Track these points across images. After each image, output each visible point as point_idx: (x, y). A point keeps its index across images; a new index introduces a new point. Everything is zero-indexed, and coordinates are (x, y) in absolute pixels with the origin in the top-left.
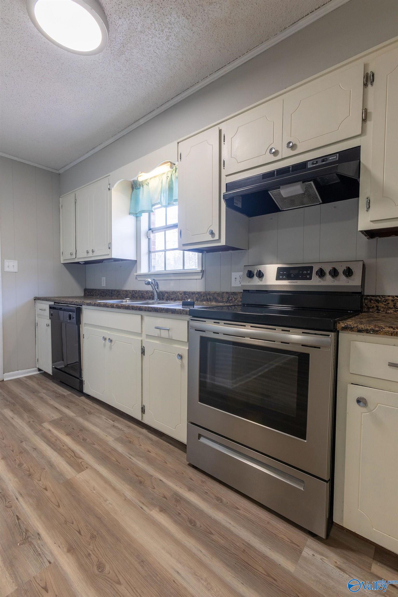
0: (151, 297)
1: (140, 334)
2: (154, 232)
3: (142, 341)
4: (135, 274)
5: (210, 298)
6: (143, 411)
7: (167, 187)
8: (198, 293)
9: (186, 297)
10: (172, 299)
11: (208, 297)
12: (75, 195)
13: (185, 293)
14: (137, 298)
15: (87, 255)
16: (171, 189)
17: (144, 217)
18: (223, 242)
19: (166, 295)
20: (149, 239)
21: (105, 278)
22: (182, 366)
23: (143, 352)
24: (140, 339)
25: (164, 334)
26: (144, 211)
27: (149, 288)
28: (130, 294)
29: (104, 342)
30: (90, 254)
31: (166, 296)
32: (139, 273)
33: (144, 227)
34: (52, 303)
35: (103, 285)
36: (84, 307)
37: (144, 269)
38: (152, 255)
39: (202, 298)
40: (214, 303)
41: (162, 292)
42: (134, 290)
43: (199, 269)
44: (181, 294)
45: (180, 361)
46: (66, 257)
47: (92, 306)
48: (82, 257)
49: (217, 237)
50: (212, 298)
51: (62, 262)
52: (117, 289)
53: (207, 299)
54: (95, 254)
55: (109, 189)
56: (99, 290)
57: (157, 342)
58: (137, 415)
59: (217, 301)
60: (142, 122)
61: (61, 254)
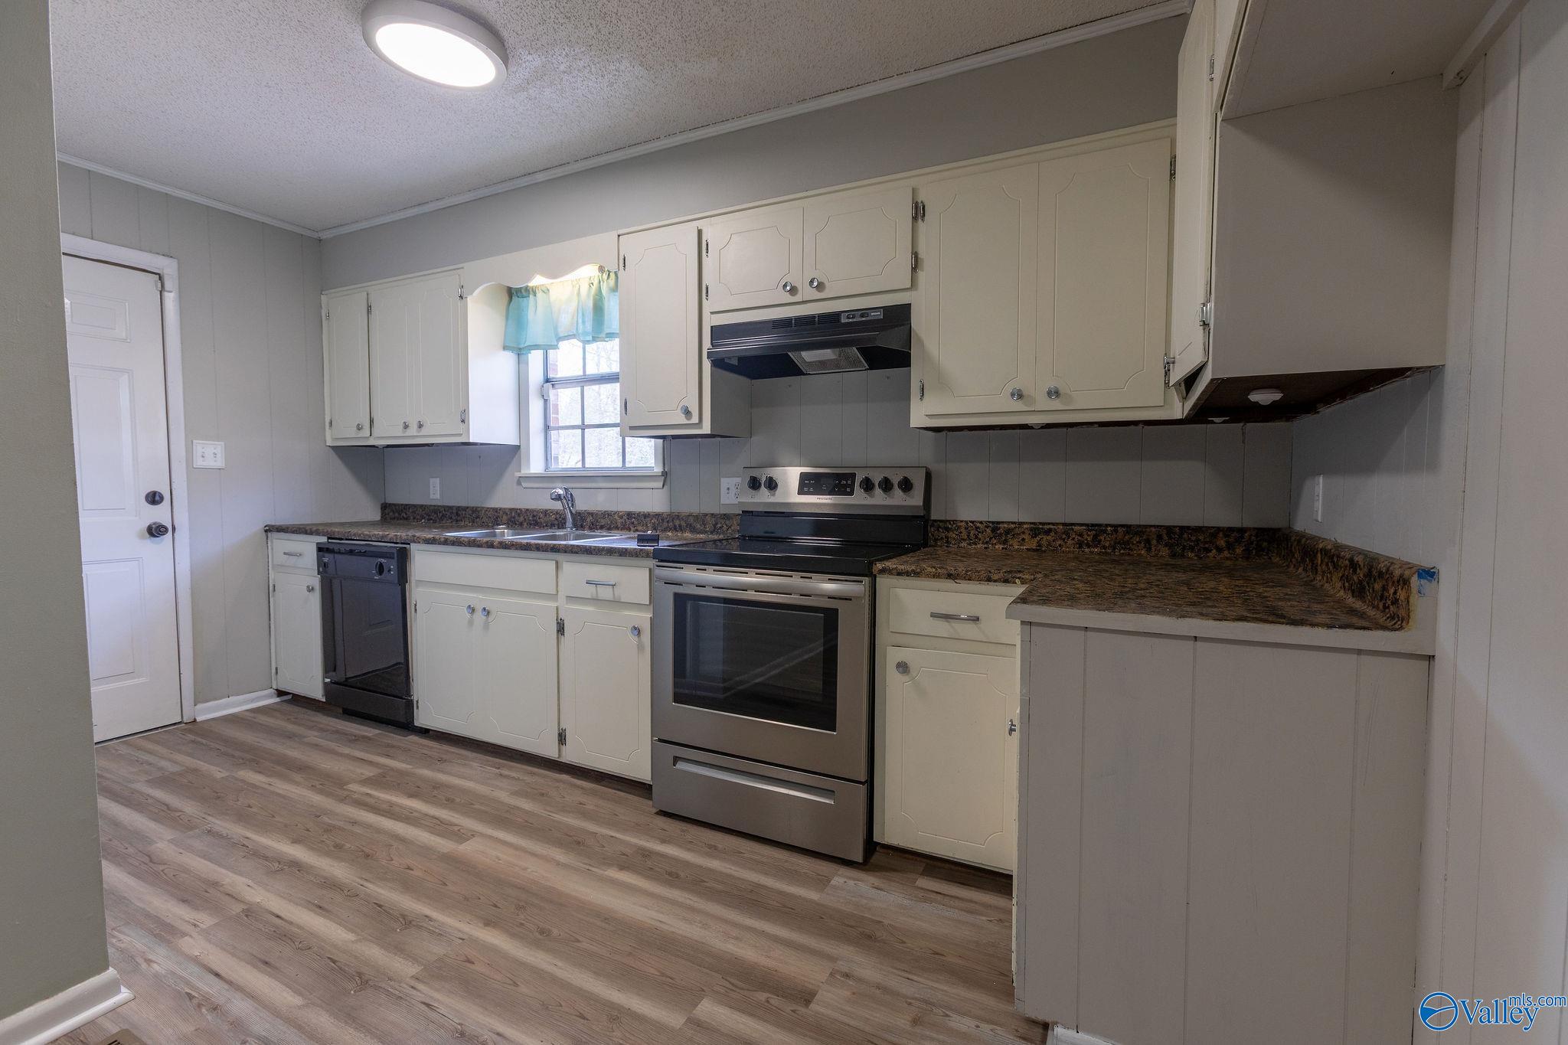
0: (556, 522)
1: (554, 597)
2: (557, 386)
3: (557, 609)
4: (518, 474)
5: (680, 526)
6: (562, 738)
7: (591, 304)
8: (657, 515)
9: (633, 523)
10: (602, 527)
11: (677, 523)
12: (368, 294)
13: (630, 515)
14: (521, 524)
15: (404, 432)
16: (598, 308)
17: (535, 358)
18: (706, 429)
19: (590, 519)
20: (546, 401)
21: (438, 480)
22: (640, 647)
23: (561, 629)
24: (554, 605)
25: (605, 593)
26: (536, 347)
27: (558, 506)
28: (505, 517)
29: (468, 616)
30: (413, 430)
31: (588, 520)
32: (524, 472)
33: (535, 375)
34: (324, 539)
35: (432, 496)
36: (413, 547)
37: (535, 465)
38: (553, 434)
39: (665, 524)
40: (688, 535)
41: (579, 514)
42: (513, 509)
43: (658, 470)
44: (621, 517)
45: (636, 638)
46: (347, 433)
47: (439, 544)
48: (387, 433)
49: (695, 419)
50: (683, 524)
51: (329, 443)
52: (472, 504)
53: (675, 526)
54: (424, 432)
55: (461, 297)
56: (423, 507)
57: (590, 609)
58: (550, 750)
59: (693, 530)
60: (540, 177)
61: (327, 424)
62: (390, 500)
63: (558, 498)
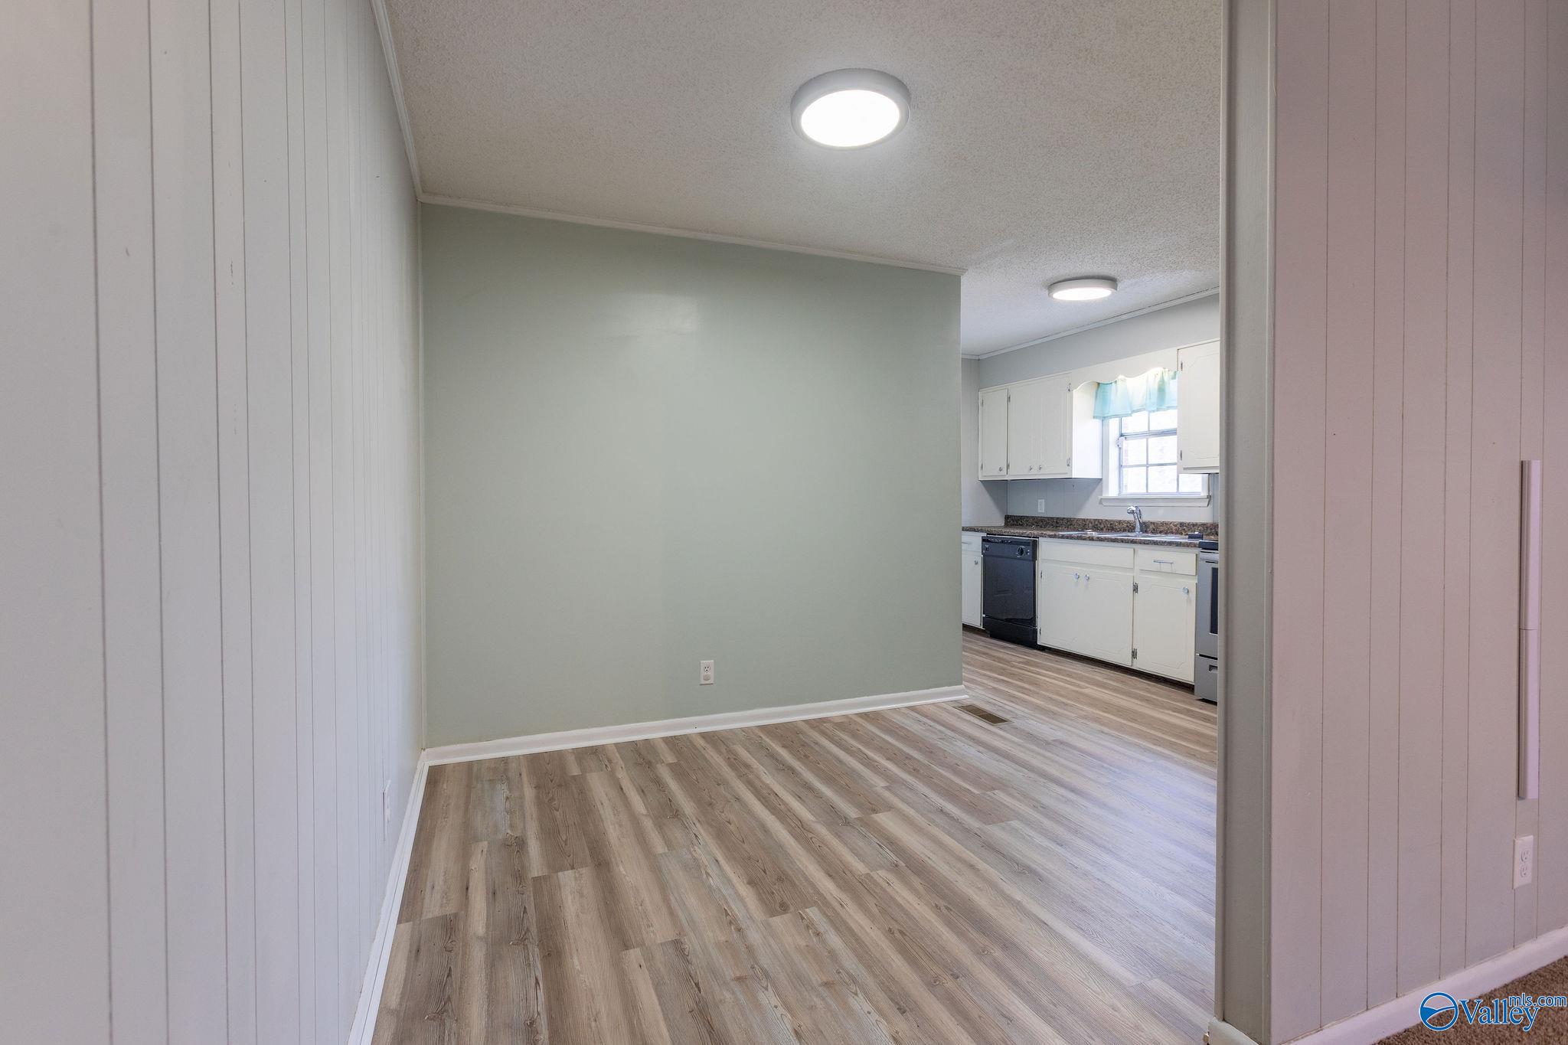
0: (1128, 527)
1: (1132, 569)
2: (1128, 439)
3: (1133, 577)
4: (1100, 497)
6: (1134, 654)
7: (1156, 387)
8: (1203, 525)
10: (1161, 532)
12: (1008, 390)
13: (1182, 524)
14: (1102, 529)
15: (1029, 472)
16: (1161, 390)
17: (1114, 422)
19: (1152, 527)
20: (1120, 448)
21: (1043, 501)
22: (1189, 601)
23: (1136, 589)
24: (1132, 574)
25: (1166, 568)
26: (1116, 416)
27: (1131, 518)
28: (1093, 524)
29: (1075, 580)
30: (1035, 471)
32: (1105, 495)
33: (1114, 432)
34: (985, 535)
35: (1039, 511)
36: (1041, 540)
37: (1112, 491)
38: (1125, 470)
39: (1209, 531)
41: (1144, 523)
42: (1097, 519)
43: (1204, 494)
44: (1175, 526)
45: (1186, 595)
46: (993, 473)
47: (1054, 538)
48: (1018, 472)
51: (981, 479)
52: (1069, 517)
54: (1042, 472)
55: (1069, 390)
56: (1033, 518)
57: (1156, 577)
58: (1125, 661)
61: (979, 468)
62: (1010, 513)
63: (1133, 512)
